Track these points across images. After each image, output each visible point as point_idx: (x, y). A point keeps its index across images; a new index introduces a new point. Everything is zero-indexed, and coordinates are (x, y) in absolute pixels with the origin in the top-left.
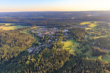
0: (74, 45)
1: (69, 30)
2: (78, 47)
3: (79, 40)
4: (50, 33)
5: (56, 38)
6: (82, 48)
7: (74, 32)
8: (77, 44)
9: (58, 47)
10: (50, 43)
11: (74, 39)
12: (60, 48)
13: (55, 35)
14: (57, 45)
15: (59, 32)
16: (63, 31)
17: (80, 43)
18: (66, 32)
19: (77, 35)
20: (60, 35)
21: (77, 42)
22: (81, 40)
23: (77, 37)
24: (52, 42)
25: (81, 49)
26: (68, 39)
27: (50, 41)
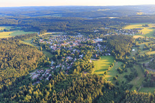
0: (111, 65)
1: (104, 39)
2: (118, 70)
3: (121, 58)
4: (71, 44)
5: (80, 54)
6: (126, 71)
7: (112, 43)
8: (118, 65)
9: (83, 70)
10: (69, 62)
11: (113, 55)
12: (87, 71)
13: (79, 48)
14: (81, 67)
15: (87, 43)
16: (94, 42)
17: (124, 62)
18: (99, 42)
19: (118, 48)
20: (88, 48)
21: (117, 60)
22: (124, 56)
23: (118, 52)
24: (73, 61)
25: (124, 74)
26: (102, 55)
27: (69, 58)
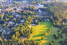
1: (45, 5)
2: (55, 36)
3: (58, 24)
4: (15, 9)
5: (22, 19)
6: (62, 37)
9: (21, 35)
10: (10, 27)
11: (51, 21)
12: (26, 37)
13: (22, 13)
14: (20, 32)
15: (29, 9)
16: (36, 8)
18: (40, 9)
19: (57, 14)
20: (29, 14)
21: (54, 26)
22: (61, 22)
23: (55, 18)
24: (13, 26)
25: (60, 40)
26: (41, 20)
27: (11, 23)
